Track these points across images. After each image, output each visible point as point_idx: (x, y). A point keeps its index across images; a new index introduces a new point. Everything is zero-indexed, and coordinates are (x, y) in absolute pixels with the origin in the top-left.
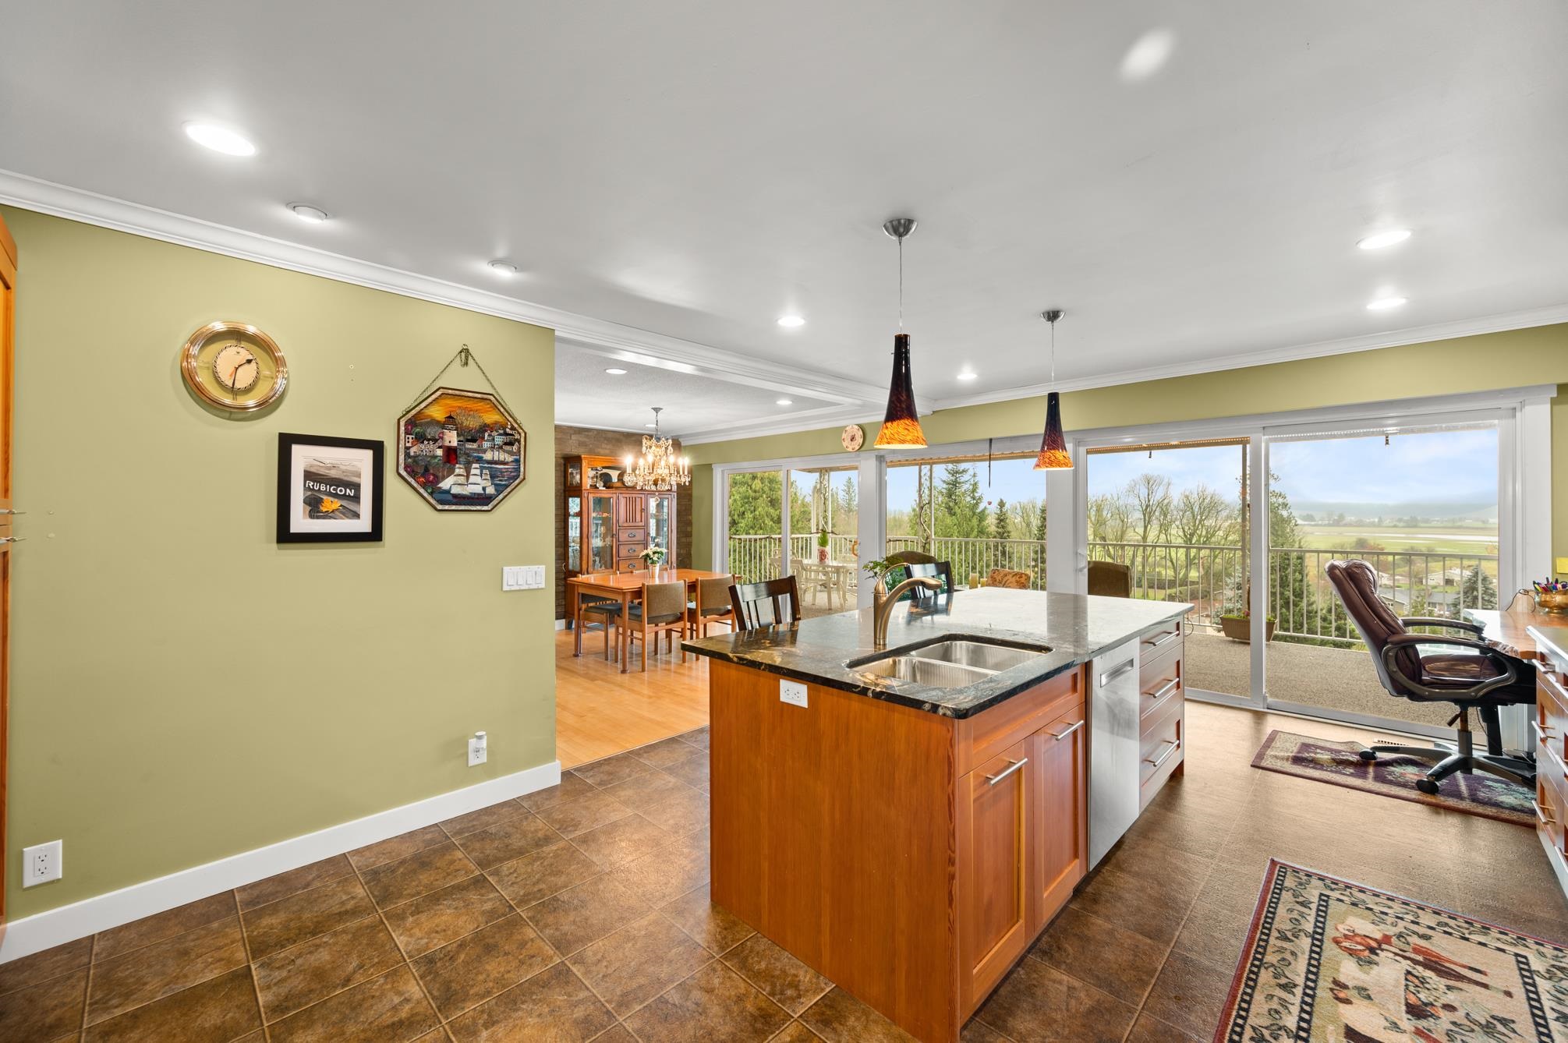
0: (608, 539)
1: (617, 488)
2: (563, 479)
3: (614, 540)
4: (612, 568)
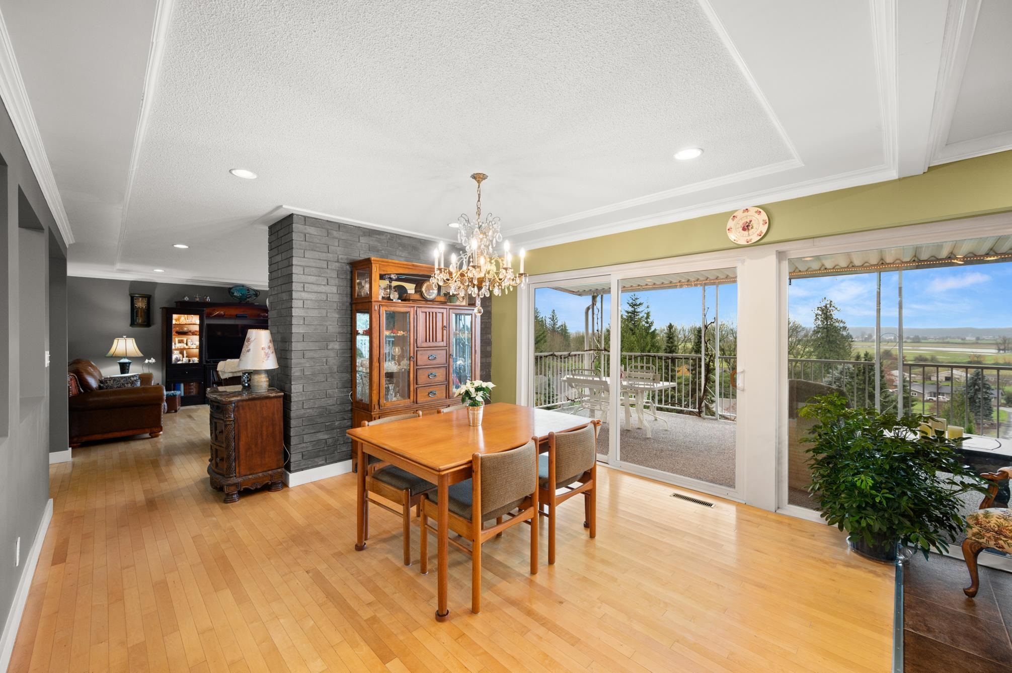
0: (405, 362)
1: (414, 301)
2: (349, 290)
3: (412, 363)
4: (409, 398)
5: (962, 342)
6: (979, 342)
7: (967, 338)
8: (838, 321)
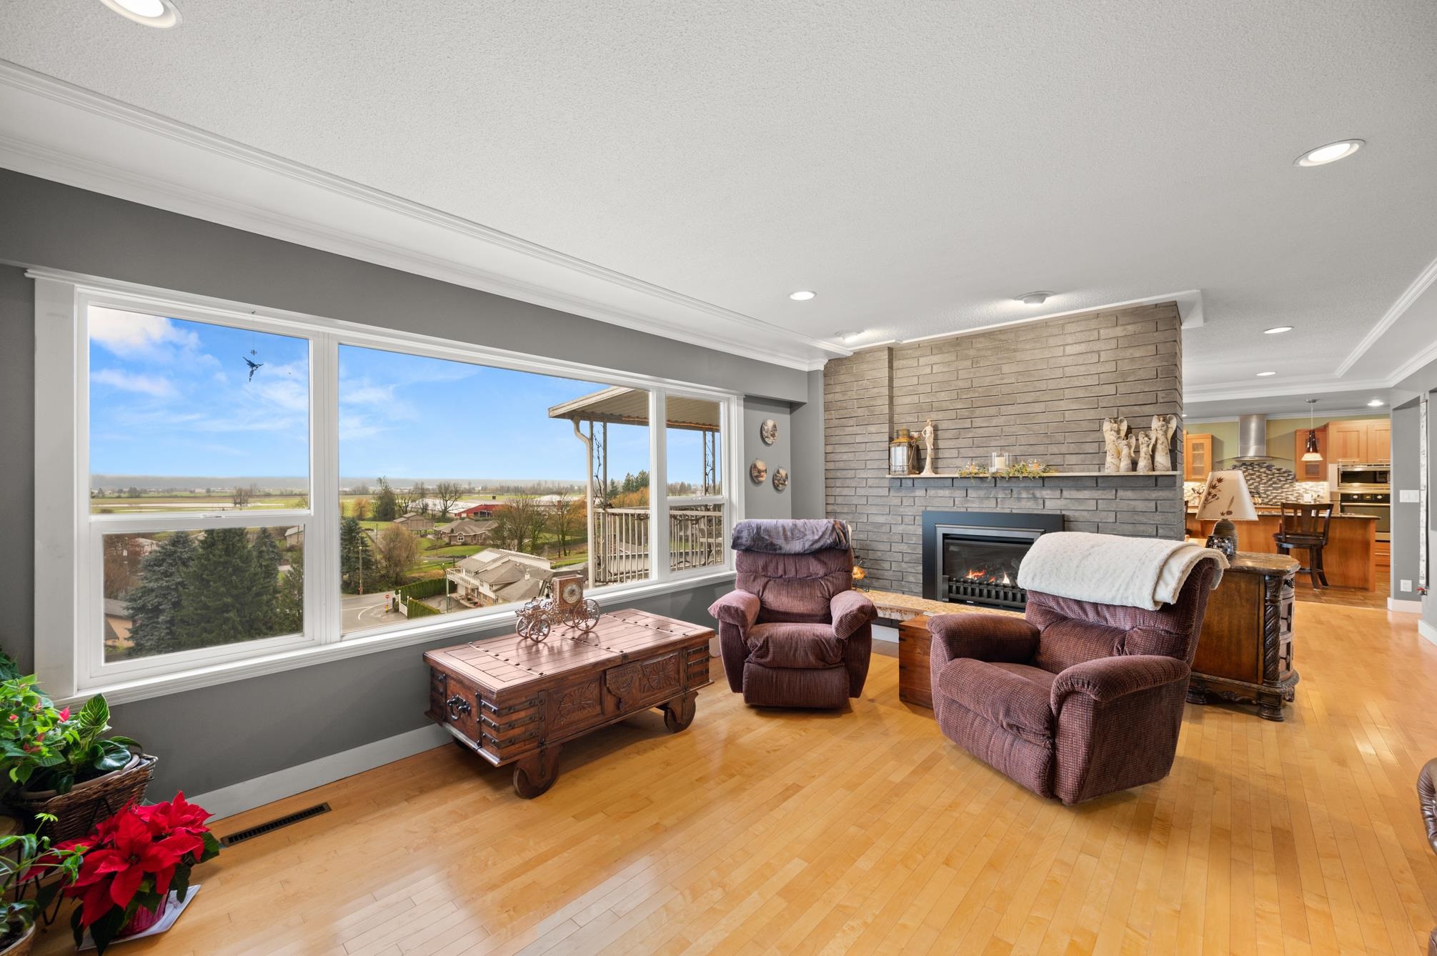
5: (191, 495)
6: (213, 494)
7: (196, 491)
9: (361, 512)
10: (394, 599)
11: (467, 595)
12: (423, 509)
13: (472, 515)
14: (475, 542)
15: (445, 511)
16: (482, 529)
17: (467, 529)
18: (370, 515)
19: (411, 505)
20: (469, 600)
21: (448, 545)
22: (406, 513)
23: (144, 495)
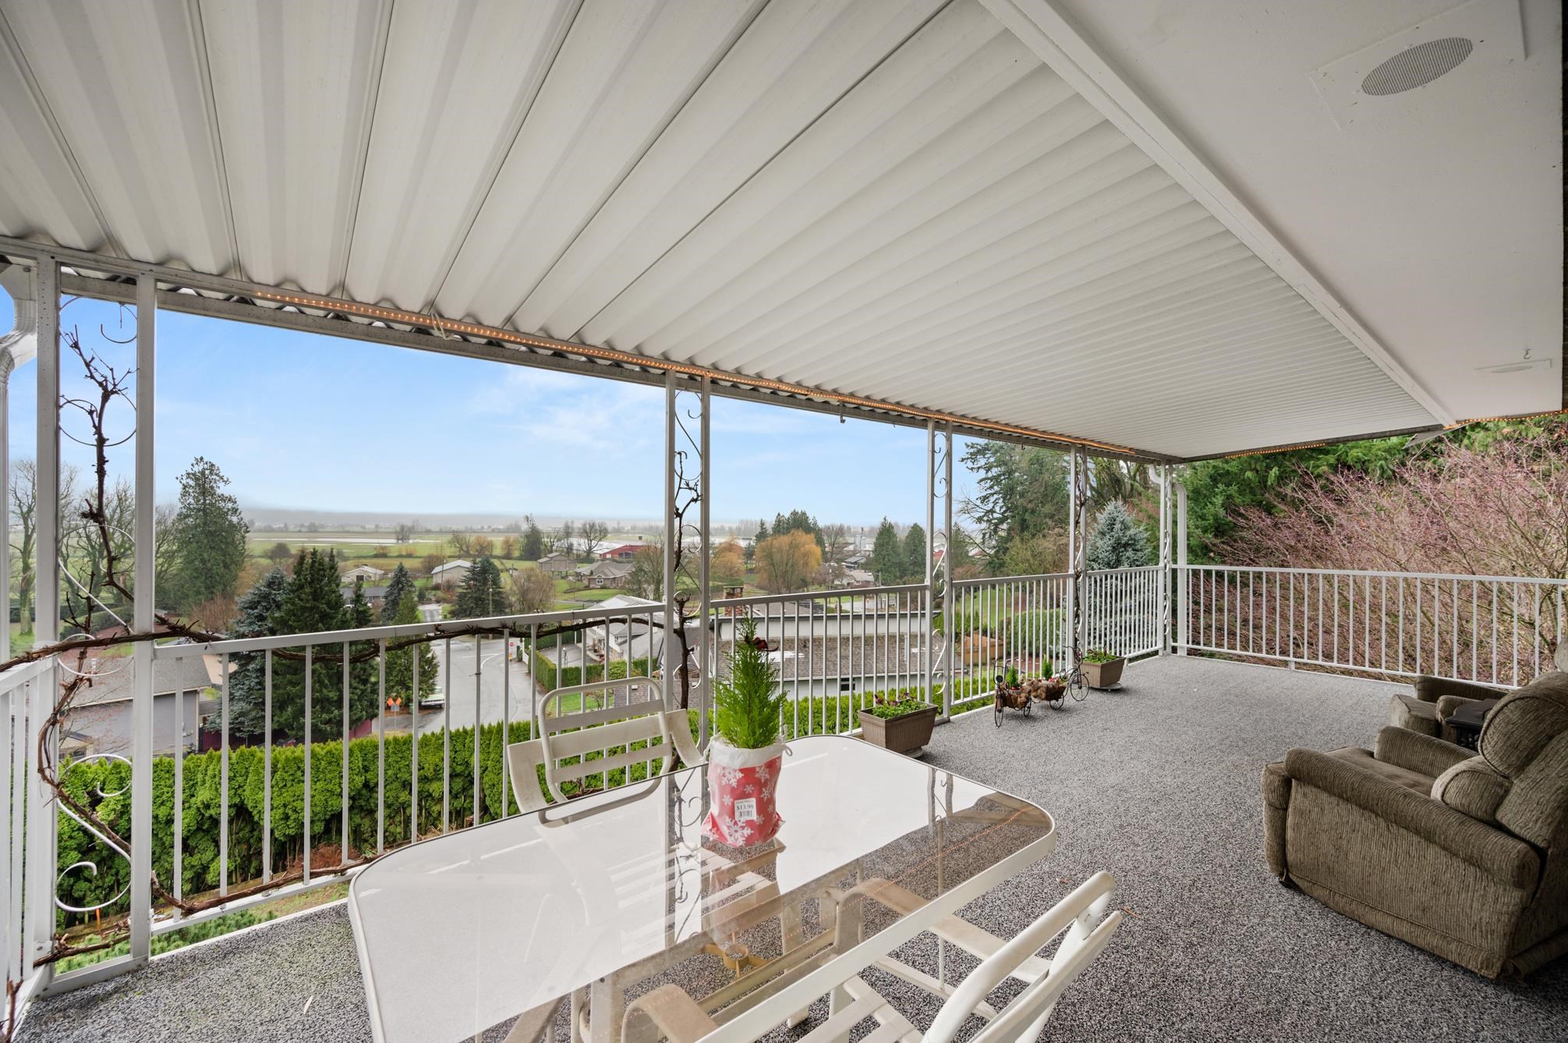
5: (361, 530)
6: (380, 530)
7: (367, 526)
8: (223, 498)
9: (509, 551)
10: (518, 648)
11: (594, 645)
12: (568, 549)
13: (617, 557)
14: (614, 585)
15: (589, 551)
16: (621, 572)
17: (606, 571)
18: (516, 554)
19: (556, 544)
20: (595, 651)
21: (587, 588)
22: (551, 552)
23: (321, 530)
